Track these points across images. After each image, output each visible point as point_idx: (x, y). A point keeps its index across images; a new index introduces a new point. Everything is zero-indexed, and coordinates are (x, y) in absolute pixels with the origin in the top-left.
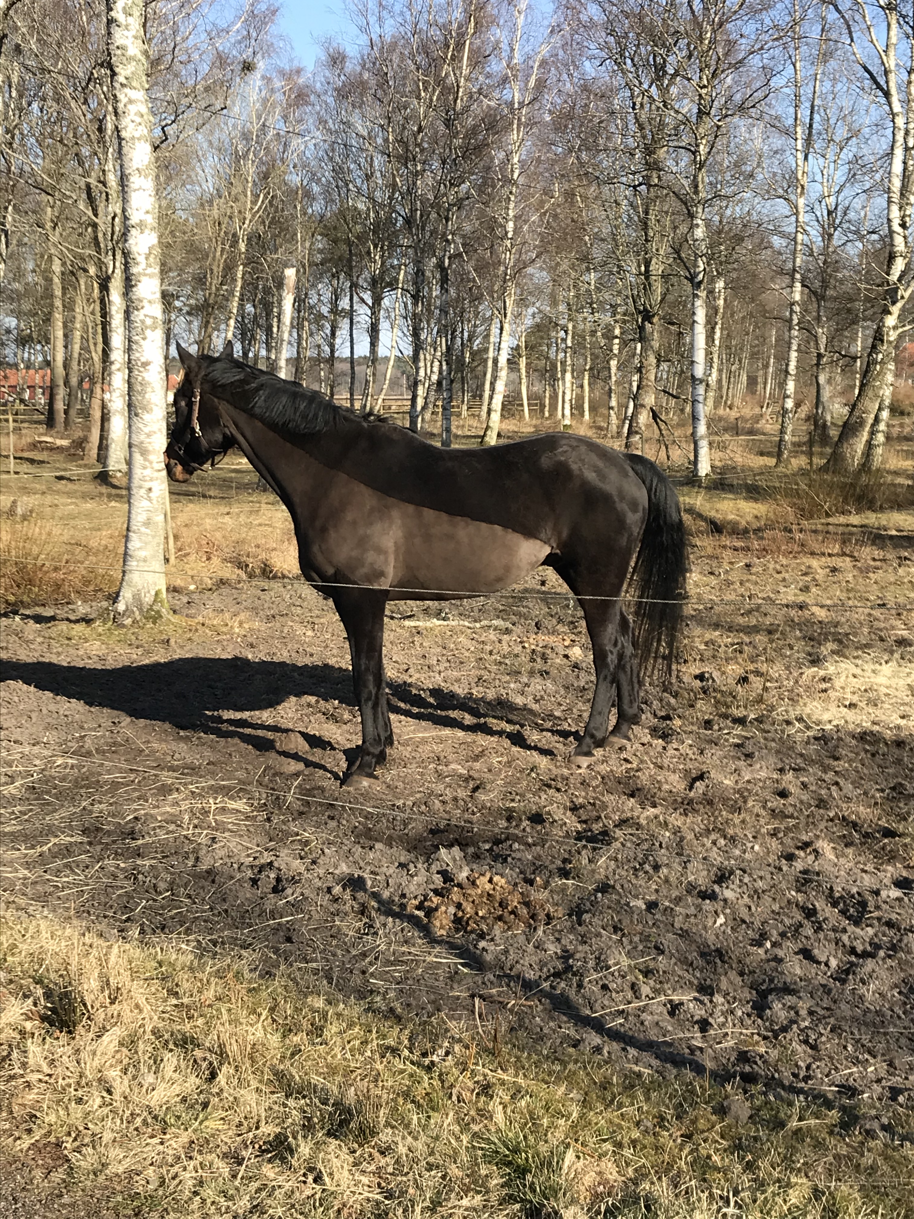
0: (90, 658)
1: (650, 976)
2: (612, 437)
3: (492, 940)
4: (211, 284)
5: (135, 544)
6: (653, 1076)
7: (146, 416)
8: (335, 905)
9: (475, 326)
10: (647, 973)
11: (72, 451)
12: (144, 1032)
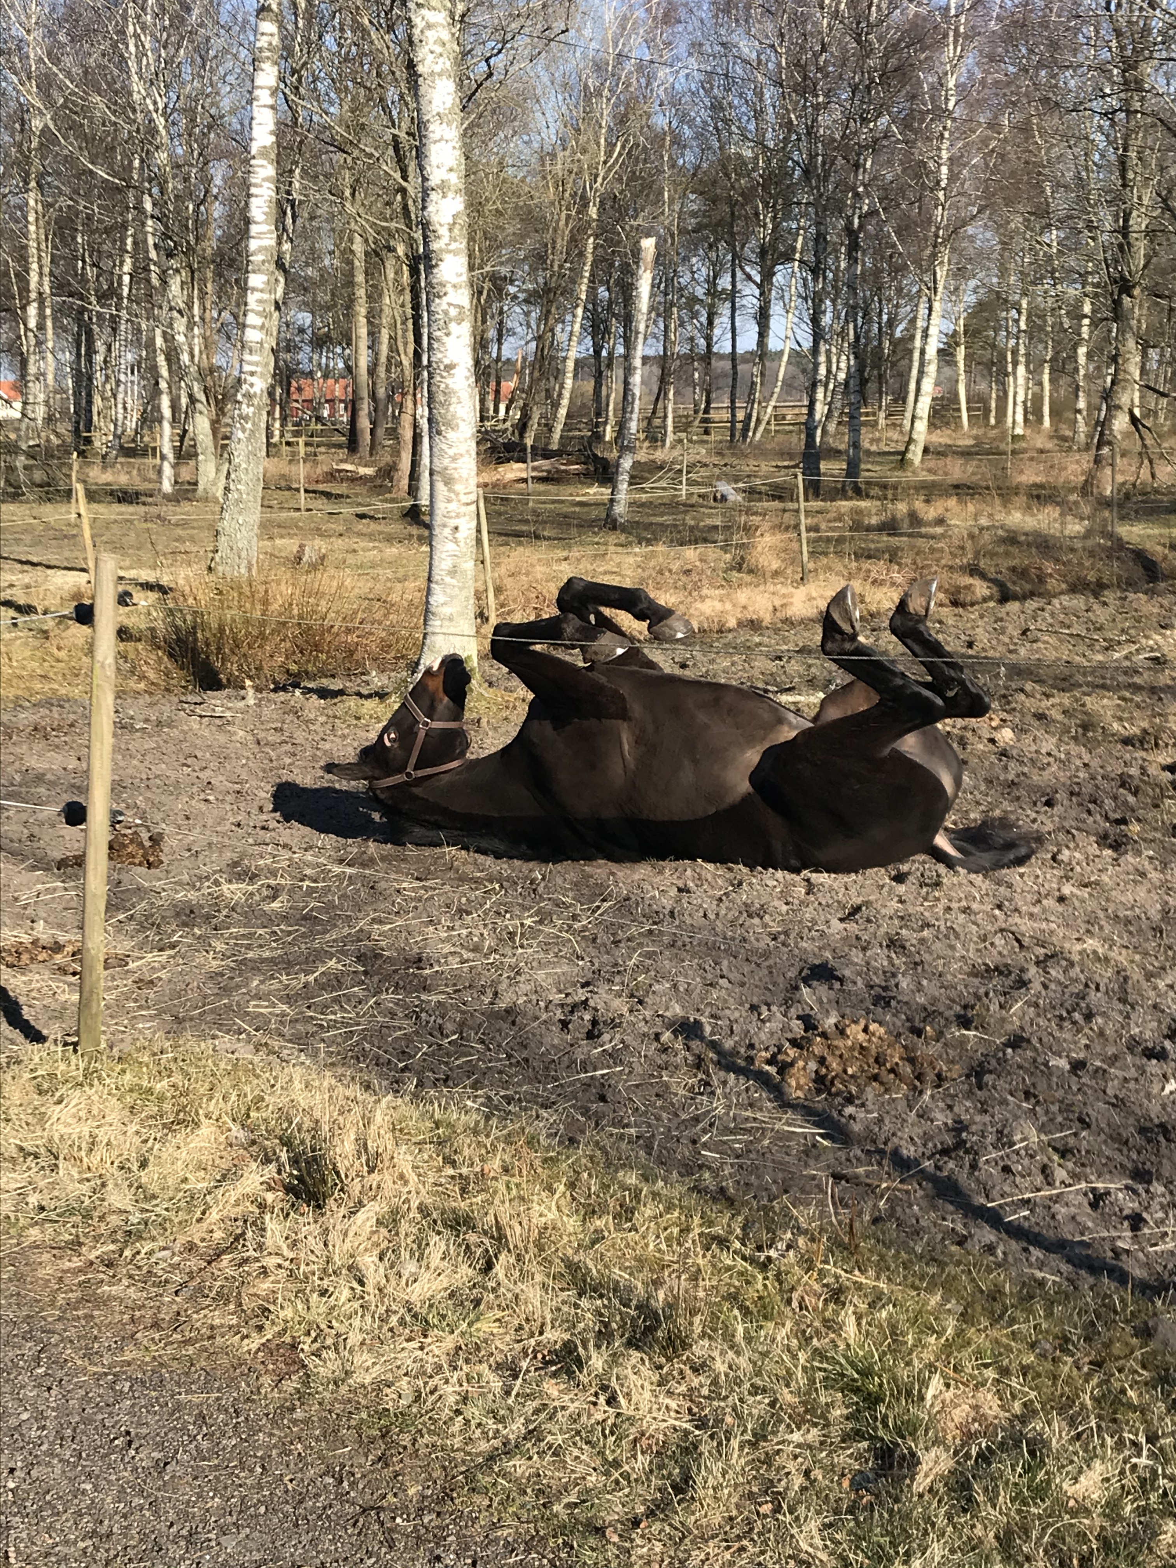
1: (1069, 1156)
2: (1079, 450)
3: (863, 1105)
4: (553, 261)
5: (438, 598)
6: (1060, 1285)
7: (451, 435)
8: (664, 1056)
9: (897, 306)
10: (1064, 1152)
11: (378, 482)
12: (409, 1209)
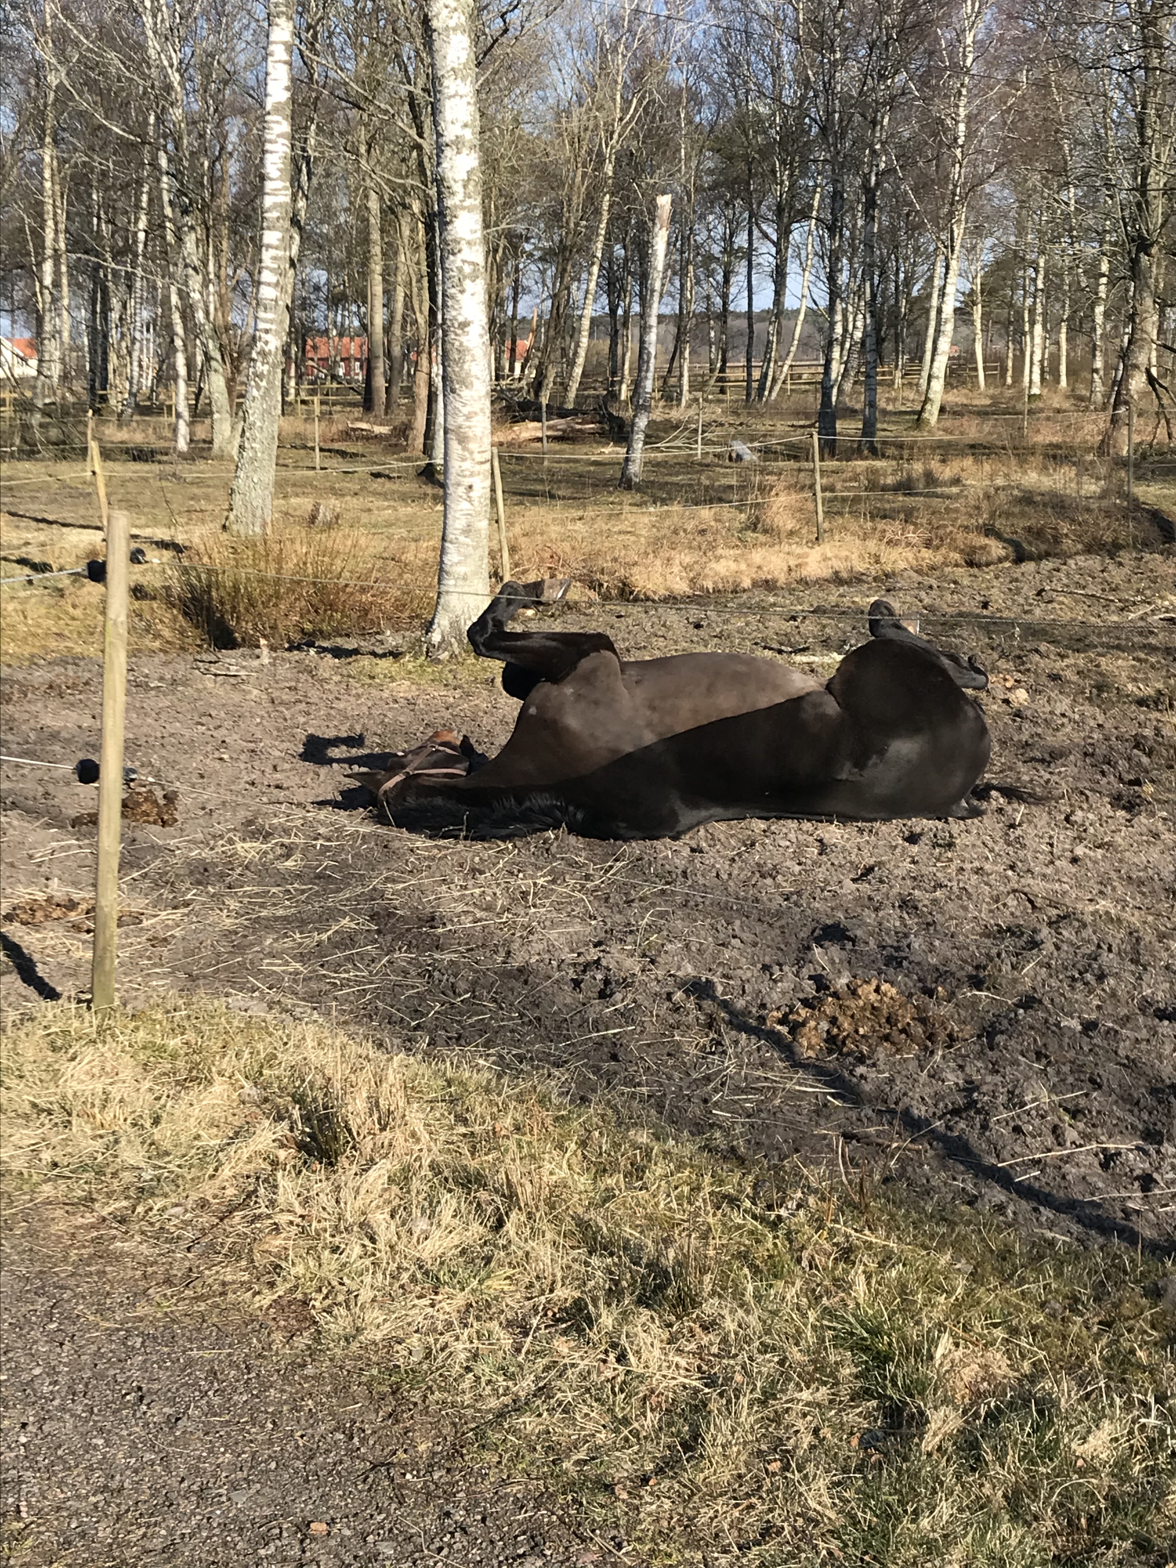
0: (396, 701)
1: (1080, 1116)
2: (1096, 410)
3: (874, 1065)
4: (569, 218)
5: (452, 557)
6: (1070, 1245)
7: (465, 393)
8: (676, 1016)
9: (914, 264)
10: (1075, 1113)
11: (394, 441)
12: (420, 1167)
